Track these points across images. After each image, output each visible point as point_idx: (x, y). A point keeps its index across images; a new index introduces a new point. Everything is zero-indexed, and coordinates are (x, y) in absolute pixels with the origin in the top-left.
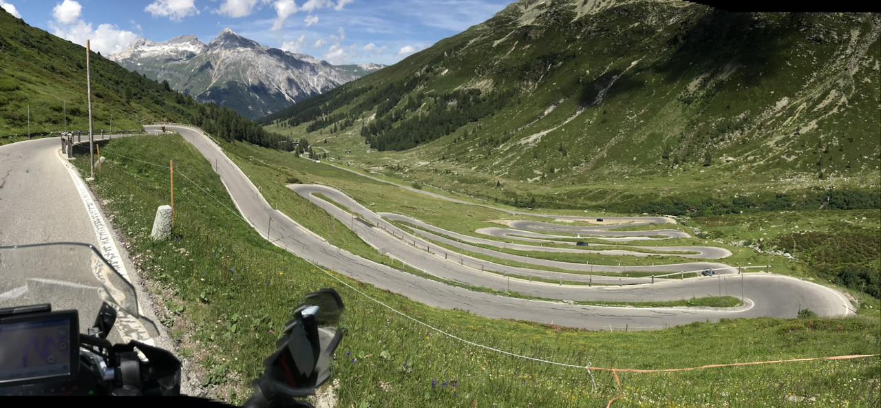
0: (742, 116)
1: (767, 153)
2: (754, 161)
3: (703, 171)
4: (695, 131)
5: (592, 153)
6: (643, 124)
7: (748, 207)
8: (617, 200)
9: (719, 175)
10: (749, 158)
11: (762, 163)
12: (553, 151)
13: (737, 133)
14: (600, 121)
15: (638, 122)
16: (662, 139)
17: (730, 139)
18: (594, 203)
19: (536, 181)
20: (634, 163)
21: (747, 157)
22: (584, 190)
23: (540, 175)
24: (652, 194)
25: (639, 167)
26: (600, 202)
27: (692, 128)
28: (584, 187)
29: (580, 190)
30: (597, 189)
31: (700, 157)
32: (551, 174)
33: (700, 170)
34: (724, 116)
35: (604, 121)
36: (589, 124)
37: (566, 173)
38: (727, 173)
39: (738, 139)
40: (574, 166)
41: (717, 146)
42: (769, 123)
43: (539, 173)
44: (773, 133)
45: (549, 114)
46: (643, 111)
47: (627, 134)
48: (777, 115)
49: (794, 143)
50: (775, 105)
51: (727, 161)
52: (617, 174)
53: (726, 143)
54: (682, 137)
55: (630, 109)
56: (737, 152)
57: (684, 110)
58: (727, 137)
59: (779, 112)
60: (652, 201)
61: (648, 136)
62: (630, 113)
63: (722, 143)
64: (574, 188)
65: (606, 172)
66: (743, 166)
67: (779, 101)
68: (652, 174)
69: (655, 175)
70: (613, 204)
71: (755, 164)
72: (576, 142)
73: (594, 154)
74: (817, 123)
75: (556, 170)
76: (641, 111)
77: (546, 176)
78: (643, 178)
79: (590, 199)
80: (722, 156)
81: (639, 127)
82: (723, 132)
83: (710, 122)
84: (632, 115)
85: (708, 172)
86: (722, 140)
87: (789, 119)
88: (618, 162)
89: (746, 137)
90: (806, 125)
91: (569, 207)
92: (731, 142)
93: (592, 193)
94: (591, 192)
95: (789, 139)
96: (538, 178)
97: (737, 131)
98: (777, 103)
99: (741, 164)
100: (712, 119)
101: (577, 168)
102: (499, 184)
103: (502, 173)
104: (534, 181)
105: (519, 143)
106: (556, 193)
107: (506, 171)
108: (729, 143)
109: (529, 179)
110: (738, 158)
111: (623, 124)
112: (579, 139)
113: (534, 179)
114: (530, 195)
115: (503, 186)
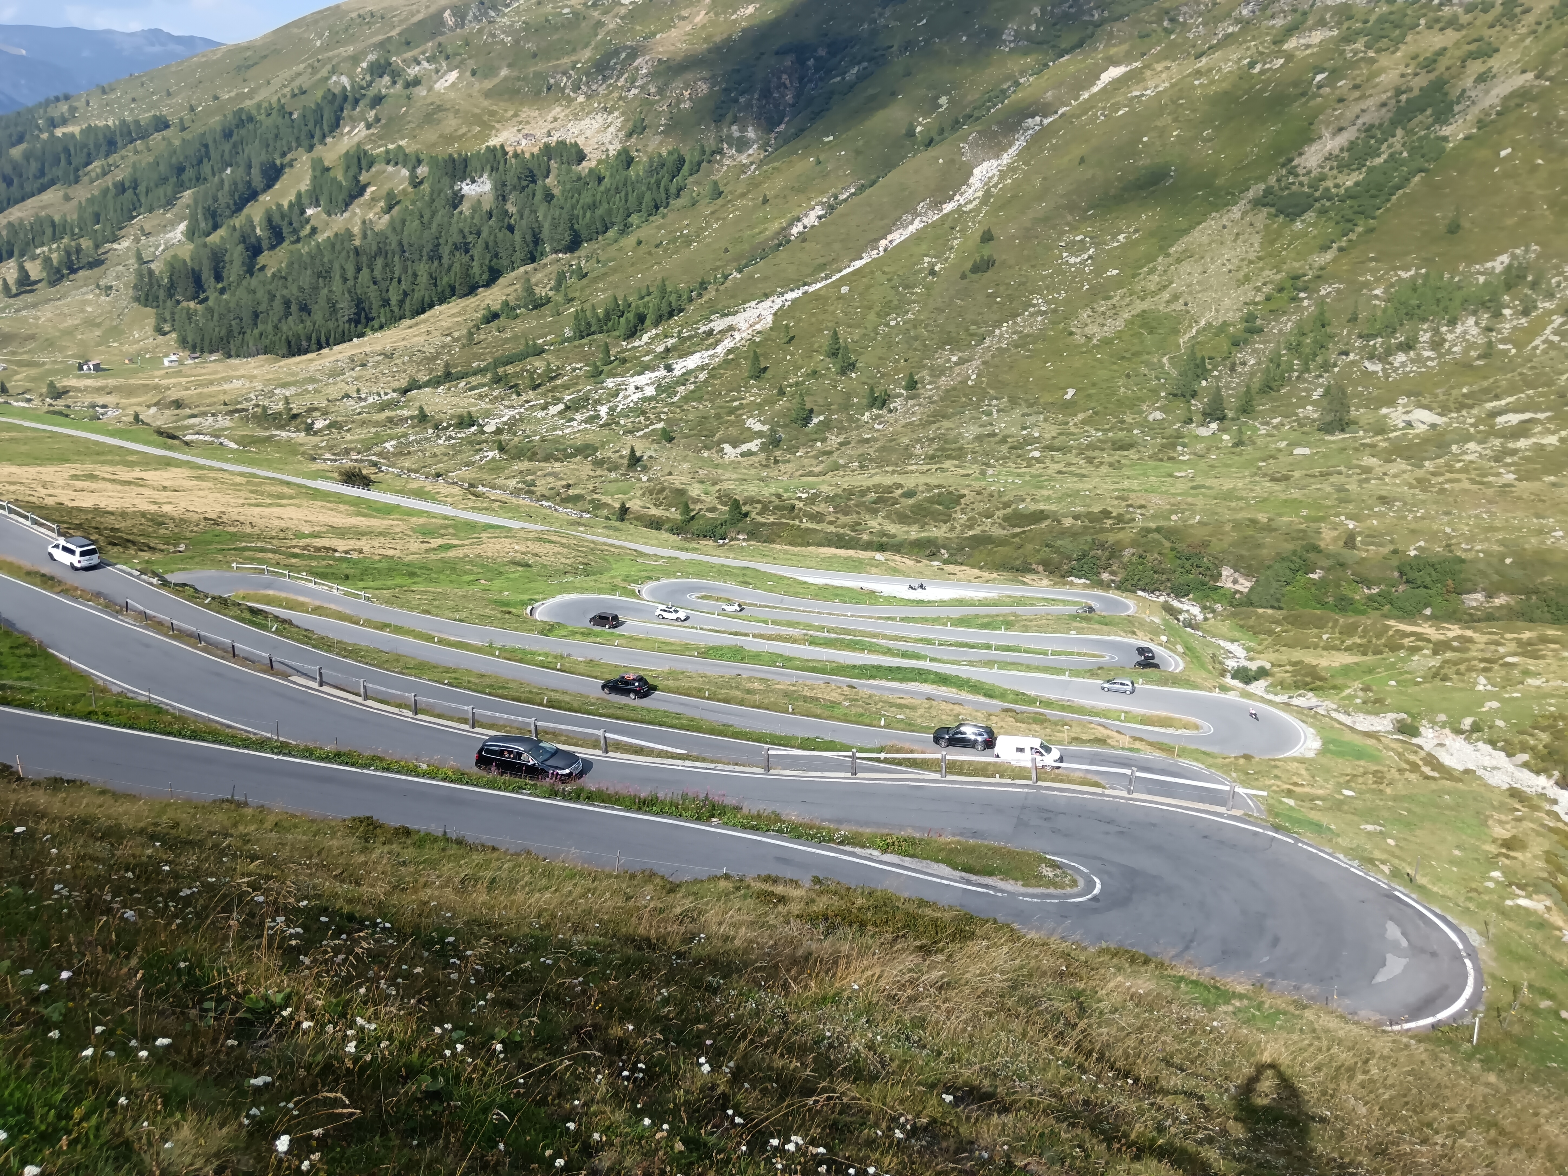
0: (1501, 263)
2: (1522, 430)
3: (1306, 451)
4: (1299, 309)
5: (932, 369)
6: (1118, 283)
8: (991, 527)
9: (1367, 470)
10: (1500, 420)
12: (809, 354)
13: (1471, 326)
14: (969, 265)
15: (1099, 271)
16: (1175, 332)
17: (1437, 344)
18: (914, 533)
19: (750, 453)
20: (1069, 407)
21: (1494, 414)
22: (889, 489)
23: (759, 434)
24: (1106, 514)
25: (1084, 422)
26: (938, 532)
27: (1294, 299)
28: (888, 480)
29: (877, 487)
30: (929, 487)
31: (1304, 402)
32: (796, 431)
33: (1293, 444)
34: (1427, 262)
35: (983, 266)
36: (932, 273)
37: (842, 429)
38: (1401, 465)
39: (1471, 346)
40: (871, 406)
41: (1378, 368)
43: (757, 427)
45: (804, 237)
46: (1121, 237)
47: (1055, 311)
51: (1410, 425)
52: (1004, 440)
53: (1419, 360)
54: (1250, 331)
55: (1074, 229)
56: (1455, 392)
57: (1270, 239)
58: (1425, 337)
60: (1101, 537)
61: (1129, 323)
62: (1074, 243)
64: (861, 480)
65: (970, 432)
66: (1472, 446)
68: (1121, 448)
69: (1132, 454)
70: (975, 537)
71: (1522, 443)
72: (883, 330)
73: (938, 372)
75: (812, 420)
76: (1114, 237)
77: (780, 437)
78: (1090, 460)
79: (903, 518)
80: (1391, 403)
81: (1100, 292)
82: (1415, 318)
83: (1367, 285)
84: (1076, 248)
85: (1325, 456)
86: (1407, 347)
88: (1014, 401)
89: (1504, 341)
91: (840, 542)
92: (1440, 356)
93: (912, 501)
94: (910, 494)
96: (754, 445)
97: (1471, 321)
99: (1467, 438)
100: (1374, 271)
101: (878, 417)
102: (635, 460)
103: (647, 426)
104: (742, 455)
105: (708, 328)
106: (804, 496)
107: (661, 420)
108: (1429, 358)
109: (727, 447)
110: (1455, 415)
111: (1045, 277)
112: (892, 323)
113: (744, 448)
114: (724, 497)
115: (645, 467)
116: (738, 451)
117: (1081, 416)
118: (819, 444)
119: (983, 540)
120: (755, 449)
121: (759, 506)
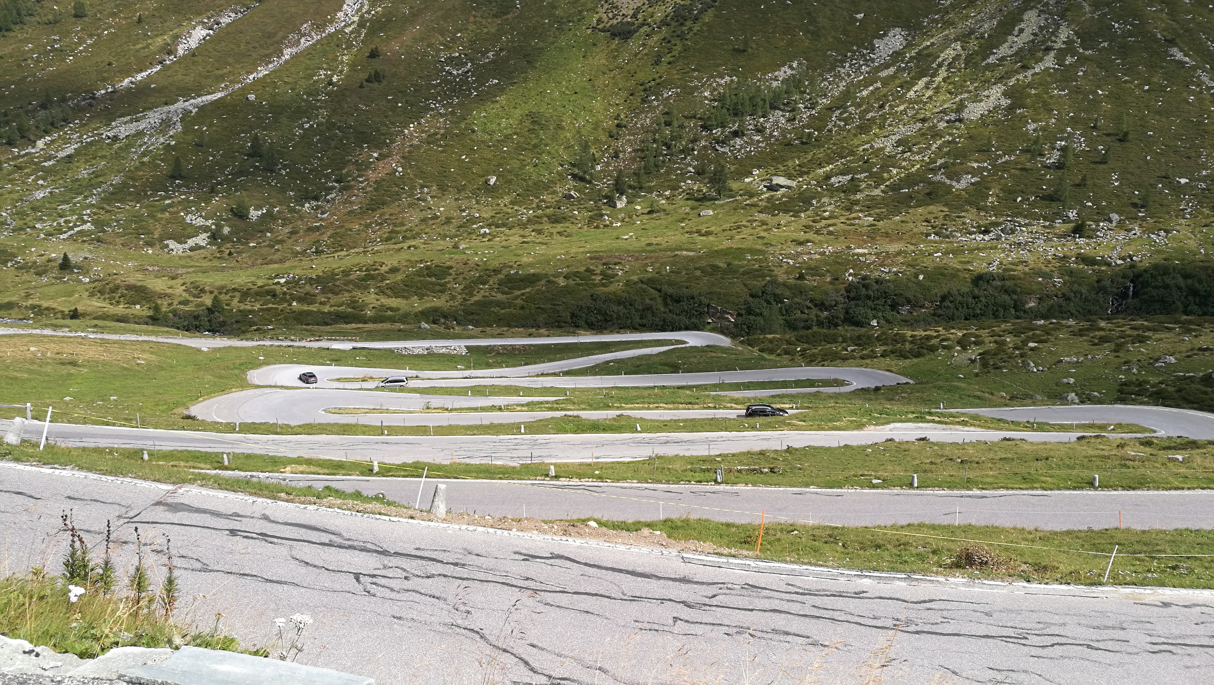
0: (784, 72)
1: (885, 168)
2: (854, 187)
3: (710, 212)
4: (652, 109)
5: (357, 164)
6: (501, 90)
7: (894, 307)
8: (487, 292)
9: (764, 222)
10: (835, 180)
11: (877, 192)
13: (779, 117)
14: (363, 76)
15: (481, 79)
16: (562, 128)
18: (416, 305)
19: (197, 248)
20: (494, 193)
21: (826, 178)
23: (206, 229)
24: (590, 272)
26: (433, 302)
27: (644, 101)
28: (365, 260)
35: (376, 78)
36: (330, 83)
37: (286, 220)
40: (308, 199)
41: (726, 149)
42: (865, 93)
44: (884, 117)
47: (452, 114)
48: (884, 74)
50: (873, 49)
51: (771, 188)
52: (448, 221)
54: (618, 126)
55: (449, 49)
58: (750, 126)
59: (887, 66)
61: (520, 122)
62: (452, 59)
63: (738, 141)
64: (335, 262)
65: (415, 217)
66: (826, 200)
67: (881, 37)
68: (558, 221)
69: (569, 224)
71: (860, 196)
72: (299, 132)
73: (362, 167)
74: (1005, 94)
75: (254, 214)
76: (484, 54)
77: (226, 230)
79: (397, 292)
80: (748, 174)
81: (487, 97)
82: (737, 113)
83: (696, 88)
84: (459, 63)
86: (738, 134)
87: (921, 83)
88: (442, 190)
90: (976, 99)
95: (937, 135)
96: (202, 239)
97: (779, 113)
98: (877, 43)
99: (816, 195)
100: (699, 79)
101: (318, 207)
102: (65, 265)
103: (71, 228)
104: (192, 249)
105: (110, 134)
106: (282, 281)
107: (85, 222)
109: (172, 244)
110: (801, 179)
111: (435, 86)
112: (307, 126)
113: (191, 242)
114: (195, 289)
115: (83, 269)
116: (187, 246)
117: (507, 199)
118: (269, 234)
120: (203, 244)
121: (238, 294)
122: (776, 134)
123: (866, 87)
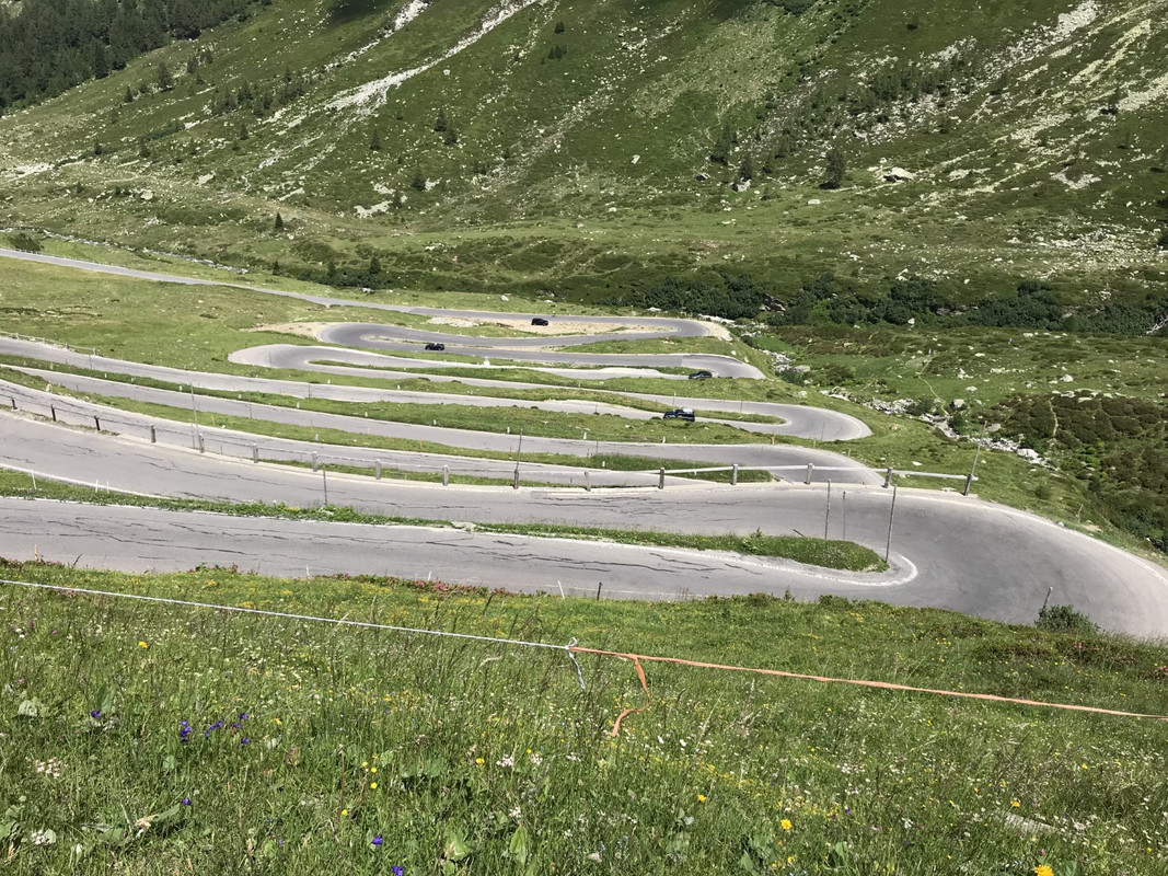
0: (948, 53)
1: (1010, 163)
2: (968, 182)
3: (818, 202)
4: (805, 89)
5: (524, 140)
6: (667, 67)
7: (934, 309)
8: (584, 270)
9: (862, 216)
10: (953, 174)
11: (989, 189)
12: (420, 129)
13: (929, 102)
14: (547, 52)
15: (652, 56)
16: (714, 108)
17: (905, 116)
18: (526, 277)
19: (380, 213)
20: (634, 171)
21: (947, 171)
22: (500, 241)
23: (387, 197)
24: (674, 256)
25: (648, 183)
26: (540, 275)
27: (800, 81)
28: (501, 233)
29: (492, 239)
30: (533, 239)
31: (812, 163)
32: (416, 195)
33: (808, 197)
34: (896, 52)
35: (557, 53)
36: (517, 59)
37: (455, 192)
38: (885, 212)
39: (929, 117)
40: (476, 172)
41: (864, 135)
42: (1027, 77)
43: (385, 191)
44: (1036, 106)
45: (407, 27)
46: (667, 29)
47: (618, 91)
48: (1055, 55)
49: (1096, 136)
50: (1054, 25)
51: (889, 179)
52: (587, 198)
53: (892, 130)
54: (769, 107)
55: (630, 23)
56: (920, 154)
57: (781, 32)
58: (896, 111)
59: (1062, 45)
60: (673, 275)
61: (677, 100)
62: (630, 33)
63: (880, 127)
64: (476, 234)
65: (560, 192)
66: (934, 195)
67: (1068, 11)
68: (678, 203)
69: (688, 206)
70: (574, 279)
71: (969, 192)
72: (481, 107)
73: (528, 143)
75: (429, 185)
76: (661, 28)
77: (404, 199)
78: (656, 213)
79: (515, 265)
80: (875, 162)
81: (653, 74)
82: (888, 96)
83: (853, 69)
84: (636, 38)
85: (831, 205)
86: (882, 119)
87: (1092, 67)
88: (592, 167)
89: (953, 113)
90: (1141, 87)
91: (465, 286)
92: (908, 126)
93: (520, 251)
94: (518, 245)
95: (1081, 126)
96: (383, 206)
97: (930, 97)
98: (1062, 17)
99: (928, 189)
100: (859, 59)
101: (484, 180)
102: (279, 224)
103: (288, 192)
104: (374, 215)
105: (330, 106)
106: (431, 248)
107: (299, 187)
108: (900, 128)
109: (360, 209)
110: (921, 171)
111: (609, 62)
112: (489, 101)
113: (375, 208)
114: (364, 252)
115: (291, 227)
116: (371, 212)
117: (644, 179)
118: (438, 204)
119: (580, 281)
120: (384, 210)
121: (395, 258)
122: (919, 120)
123: (1031, 69)
